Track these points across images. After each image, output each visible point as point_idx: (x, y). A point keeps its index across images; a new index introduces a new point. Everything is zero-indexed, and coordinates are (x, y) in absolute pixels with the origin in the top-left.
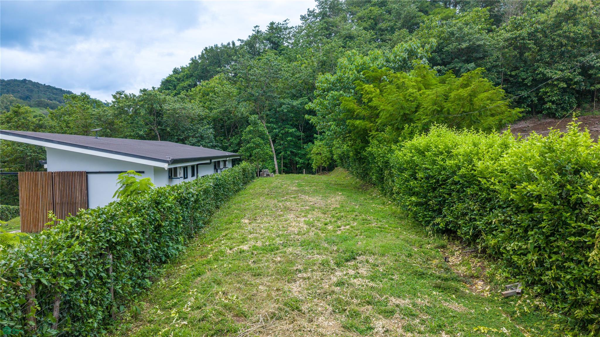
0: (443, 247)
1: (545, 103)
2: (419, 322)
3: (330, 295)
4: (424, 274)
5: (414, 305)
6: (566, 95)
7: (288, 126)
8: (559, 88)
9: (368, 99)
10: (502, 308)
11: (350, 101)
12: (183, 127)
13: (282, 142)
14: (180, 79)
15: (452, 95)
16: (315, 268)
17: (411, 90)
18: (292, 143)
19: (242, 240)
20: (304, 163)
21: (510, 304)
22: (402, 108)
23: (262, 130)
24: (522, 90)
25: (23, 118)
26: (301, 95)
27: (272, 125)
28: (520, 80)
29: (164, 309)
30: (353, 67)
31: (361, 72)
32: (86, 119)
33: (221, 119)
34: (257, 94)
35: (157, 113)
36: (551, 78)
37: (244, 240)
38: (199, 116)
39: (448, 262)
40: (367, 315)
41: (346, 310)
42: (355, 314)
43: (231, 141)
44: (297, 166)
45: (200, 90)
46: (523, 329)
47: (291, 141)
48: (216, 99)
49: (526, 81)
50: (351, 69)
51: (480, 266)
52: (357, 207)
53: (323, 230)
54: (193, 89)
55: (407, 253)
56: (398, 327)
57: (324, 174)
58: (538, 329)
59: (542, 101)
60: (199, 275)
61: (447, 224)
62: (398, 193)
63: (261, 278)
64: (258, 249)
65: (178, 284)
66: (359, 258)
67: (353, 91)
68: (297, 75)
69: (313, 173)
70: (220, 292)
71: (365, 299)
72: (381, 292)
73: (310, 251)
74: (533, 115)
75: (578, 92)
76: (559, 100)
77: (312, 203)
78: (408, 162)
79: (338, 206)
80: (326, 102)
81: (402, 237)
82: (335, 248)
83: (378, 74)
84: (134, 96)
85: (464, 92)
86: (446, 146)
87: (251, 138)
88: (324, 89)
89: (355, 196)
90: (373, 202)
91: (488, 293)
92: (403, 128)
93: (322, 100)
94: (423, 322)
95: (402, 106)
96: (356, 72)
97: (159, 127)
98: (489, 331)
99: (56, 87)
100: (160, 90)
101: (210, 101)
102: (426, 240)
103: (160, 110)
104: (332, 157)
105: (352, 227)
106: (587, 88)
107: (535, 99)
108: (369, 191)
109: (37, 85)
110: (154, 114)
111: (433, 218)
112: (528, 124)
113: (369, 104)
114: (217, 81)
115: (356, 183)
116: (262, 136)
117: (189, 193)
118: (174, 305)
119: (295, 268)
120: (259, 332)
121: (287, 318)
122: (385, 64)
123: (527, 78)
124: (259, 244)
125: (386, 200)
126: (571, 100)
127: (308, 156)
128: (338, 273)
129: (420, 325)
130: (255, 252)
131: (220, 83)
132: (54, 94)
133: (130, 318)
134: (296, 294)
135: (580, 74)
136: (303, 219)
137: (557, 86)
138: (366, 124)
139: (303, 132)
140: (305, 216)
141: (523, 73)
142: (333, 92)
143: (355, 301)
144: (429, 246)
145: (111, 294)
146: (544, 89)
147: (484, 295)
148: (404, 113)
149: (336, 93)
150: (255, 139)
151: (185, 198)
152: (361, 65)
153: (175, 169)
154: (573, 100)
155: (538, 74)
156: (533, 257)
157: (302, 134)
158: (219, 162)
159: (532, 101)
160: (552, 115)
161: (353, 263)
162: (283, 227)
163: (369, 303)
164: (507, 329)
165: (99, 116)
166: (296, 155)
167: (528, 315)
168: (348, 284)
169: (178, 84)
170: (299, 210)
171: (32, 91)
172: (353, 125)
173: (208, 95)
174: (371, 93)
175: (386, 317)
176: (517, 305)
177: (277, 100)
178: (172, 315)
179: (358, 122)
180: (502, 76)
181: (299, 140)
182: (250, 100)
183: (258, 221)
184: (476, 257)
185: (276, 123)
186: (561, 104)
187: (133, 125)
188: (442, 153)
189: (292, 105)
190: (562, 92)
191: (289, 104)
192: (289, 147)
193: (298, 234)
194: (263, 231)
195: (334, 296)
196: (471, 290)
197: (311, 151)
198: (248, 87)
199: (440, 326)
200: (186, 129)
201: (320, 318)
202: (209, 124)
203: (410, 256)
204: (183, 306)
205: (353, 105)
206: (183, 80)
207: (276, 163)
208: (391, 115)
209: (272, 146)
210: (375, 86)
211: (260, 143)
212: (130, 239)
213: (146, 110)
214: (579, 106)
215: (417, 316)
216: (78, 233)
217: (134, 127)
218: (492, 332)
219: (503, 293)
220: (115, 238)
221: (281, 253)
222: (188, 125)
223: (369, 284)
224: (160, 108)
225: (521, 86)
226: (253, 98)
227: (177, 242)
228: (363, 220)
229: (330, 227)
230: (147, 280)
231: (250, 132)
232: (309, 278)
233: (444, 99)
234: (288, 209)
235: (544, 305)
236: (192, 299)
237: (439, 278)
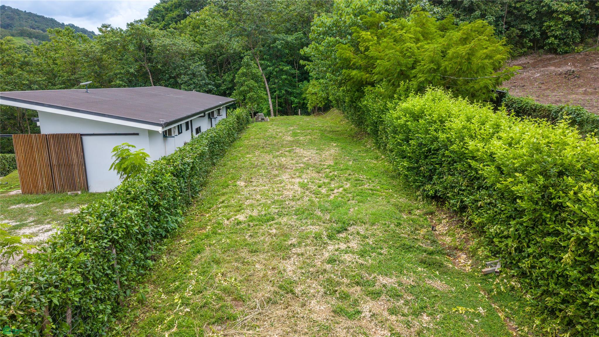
0: (432, 213)
1: (548, 38)
2: (403, 304)
3: (322, 274)
4: (411, 247)
5: (400, 284)
6: (570, 29)
7: (283, 63)
8: (564, 22)
9: (365, 47)
10: (481, 284)
11: (346, 49)
12: (174, 63)
13: (276, 81)
14: (168, 8)
15: (450, 52)
16: (309, 241)
17: (408, 44)
18: (287, 82)
19: (238, 208)
20: (299, 103)
21: (489, 281)
22: (399, 64)
23: (255, 72)
24: (526, 24)
25: (8, 55)
26: (296, 29)
27: (266, 62)
28: (524, 13)
29: (168, 293)
30: (349, 10)
31: (359, 16)
32: (73, 56)
33: (213, 54)
34: (250, 29)
35: (147, 48)
36: (557, 11)
37: (240, 209)
38: (190, 51)
39: (435, 230)
40: (356, 297)
41: (336, 291)
42: (345, 297)
43: (224, 78)
44: (293, 106)
45: (190, 22)
46: (498, 308)
47: (286, 79)
48: (207, 33)
49: (530, 14)
50: (347, 12)
51: (464, 238)
52: (351, 163)
53: (317, 194)
54: (182, 21)
55: (396, 222)
56: (384, 310)
57: (319, 114)
58: (512, 309)
59: (544, 35)
60: (199, 252)
61: (436, 192)
62: (391, 151)
63: (258, 255)
64: (254, 220)
65: (178, 264)
66: (351, 229)
67: (349, 37)
68: (292, 8)
69: (308, 114)
70: (219, 274)
71: (355, 279)
72: (370, 269)
73: (304, 221)
74: (534, 50)
75: (583, 26)
76: (563, 34)
77: (306, 159)
78: (402, 126)
79: (332, 164)
80: (321, 48)
81: (393, 201)
82: (328, 217)
83: (376, 20)
84: (121, 30)
85: (463, 50)
86: (440, 116)
87: (244, 81)
88: (320, 33)
89: (349, 148)
90: (367, 156)
91: (469, 267)
92: (399, 86)
93: (317, 45)
94: (407, 303)
95: (398, 62)
96: (353, 17)
97: (149, 64)
98: (466, 312)
99: (38, 14)
100: (148, 22)
101: (201, 34)
102: (415, 204)
103: (149, 46)
104: (328, 97)
105: (345, 190)
106: (593, 22)
107: (538, 34)
108: (363, 141)
109: (17, 12)
110: (143, 51)
111: (423, 184)
112: (528, 60)
113: (366, 53)
114: (207, 13)
115: (351, 129)
116: (255, 78)
117: (184, 164)
118: (177, 289)
119: (290, 243)
120: (257, 319)
121: (282, 302)
122: (383, 6)
123: (531, 10)
124: (255, 213)
125: (380, 154)
126: (575, 35)
127: (304, 96)
128: (330, 248)
129: (404, 307)
130: (251, 224)
131: (210, 15)
132: (36, 22)
133: (137, 303)
134: (290, 274)
135: (587, 6)
136: (298, 180)
137: (562, 20)
138: (363, 75)
139: (298, 70)
140: (300, 177)
141: (528, 5)
142: (329, 38)
143: (345, 280)
144: (418, 212)
145: (118, 286)
146: (548, 23)
147: (465, 270)
148: (401, 70)
149: (332, 39)
150: (248, 82)
151: (182, 170)
152: (359, 8)
153: (170, 130)
154: (577, 34)
155: (543, 6)
156: (513, 244)
157: (297, 72)
158: (213, 112)
159: (535, 35)
160: (553, 50)
161: (343, 235)
162: (279, 191)
163: (358, 284)
164: (484, 308)
165: (87, 52)
166: (290, 94)
167: (504, 295)
168: (339, 261)
169: (167, 14)
170: (294, 168)
171: (12, 19)
172: (349, 75)
173: (198, 28)
174: (369, 40)
175: (373, 299)
176: (495, 283)
177: (272, 35)
178: (176, 301)
179: (354, 72)
180: (506, 8)
181: (294, 77)
182: (242, 35)
183: (254, 184)
184: (461, 227)
185: (270, 60)
186: (563, 39)
187: (123, 61)
188: (435, 122)
189: (287, 41)
190: (566, 26)
191: (283, 40)
192: (284, 85)
193: (293, 200)
194: (259, 197)
195: (326, 276)
196: (454, 264)
197: (306, 90)
198: (240, 20)
199: (422, 308)
200: (177, 66)
201: (312, 302)
202: (200, 60)
203: (399, 224)
204: (185, 289)
205: (349, 54)
206: (171, 10)
207: (270, 102)
208: (387, 70)
209: (267, 85)
210: (372, 33)
211: (253, 86)
212: (131, 231)
213: (135, 46)
214: (582, 41)
215: (401, 296)
216: (82, 239)
217: (124, 64)
218: (470, 312)
219: (483, 270)
220: (117, 235)
221: (276, 224)
222: (179, 61)
223: (359, 260)
224: (149, 44)
225: (524, 19)
226: (246, 33)
227: (176, 214)
228: (356, 180)
229: (324, 191)
230: (149, 261)
231: (244, 74)
232: (302, 254)
233: (442, 56)
234: (282, 167)
235: (519, 286)
236: (194, 282)
237: (425, 251)
